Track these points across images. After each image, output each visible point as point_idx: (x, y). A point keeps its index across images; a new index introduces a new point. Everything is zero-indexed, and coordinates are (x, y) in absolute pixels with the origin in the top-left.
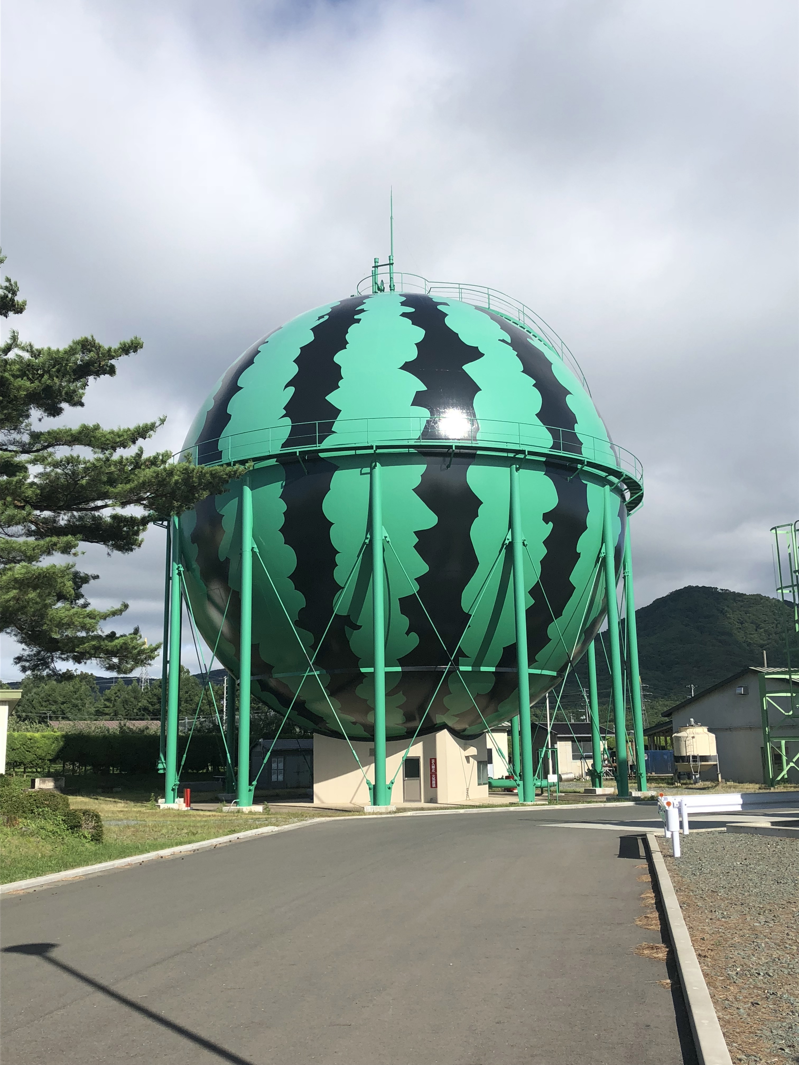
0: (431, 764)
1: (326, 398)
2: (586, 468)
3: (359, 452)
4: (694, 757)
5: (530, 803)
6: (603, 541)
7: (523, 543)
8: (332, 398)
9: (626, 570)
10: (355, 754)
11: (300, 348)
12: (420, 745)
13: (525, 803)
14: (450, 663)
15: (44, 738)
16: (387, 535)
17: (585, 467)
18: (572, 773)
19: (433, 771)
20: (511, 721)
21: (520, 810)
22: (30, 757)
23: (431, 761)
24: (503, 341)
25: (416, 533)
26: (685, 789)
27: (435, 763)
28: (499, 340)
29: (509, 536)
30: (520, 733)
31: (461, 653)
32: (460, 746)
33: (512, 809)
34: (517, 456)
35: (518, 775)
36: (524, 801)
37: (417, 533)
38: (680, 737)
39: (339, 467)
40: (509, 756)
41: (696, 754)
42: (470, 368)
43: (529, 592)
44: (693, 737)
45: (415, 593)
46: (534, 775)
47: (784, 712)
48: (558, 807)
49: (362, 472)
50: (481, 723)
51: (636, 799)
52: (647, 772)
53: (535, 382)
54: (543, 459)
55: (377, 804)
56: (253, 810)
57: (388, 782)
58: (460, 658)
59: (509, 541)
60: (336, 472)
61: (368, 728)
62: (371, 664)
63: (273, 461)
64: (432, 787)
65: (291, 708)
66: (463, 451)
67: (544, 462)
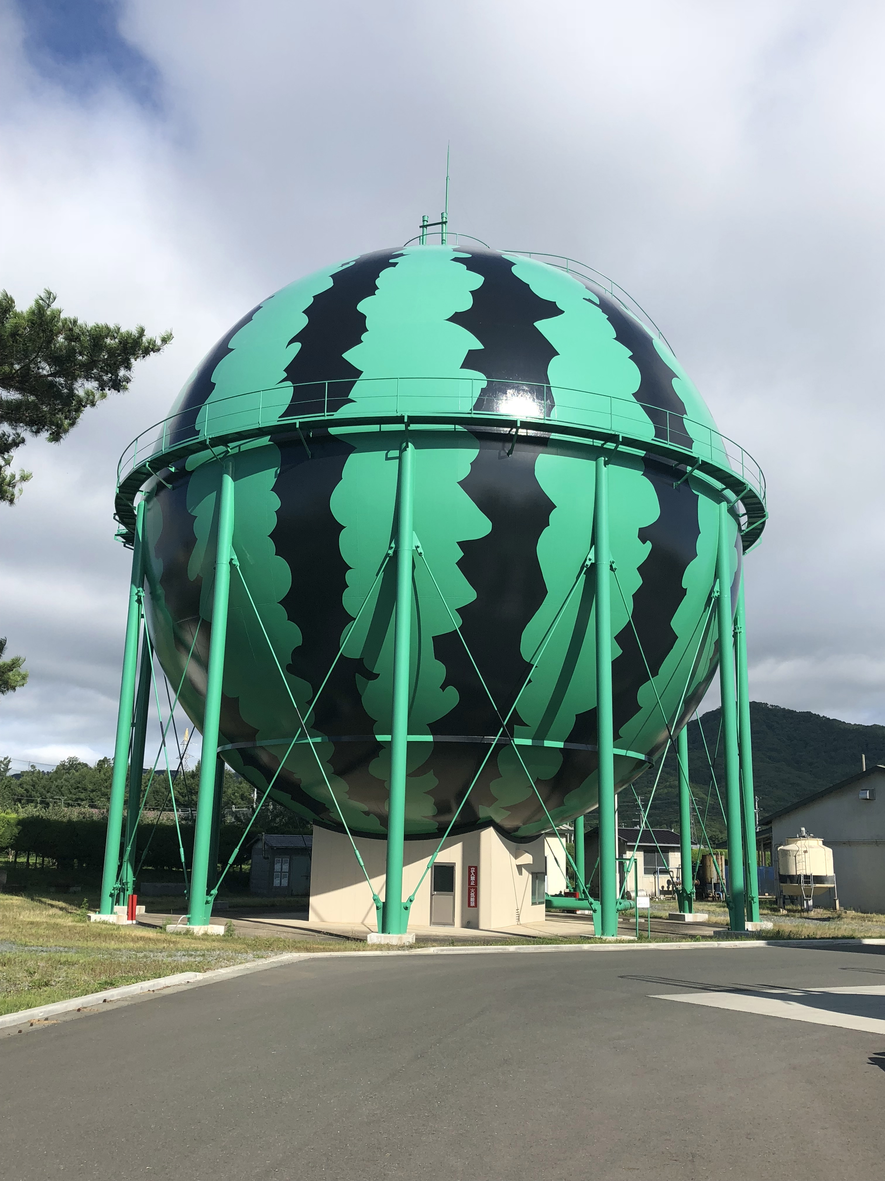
0: (470, 873)
1: (343, 356)
2: (697, 473)
3: (386, 428)
4: (807, 877)
5: (610, 938)
6: (717, 574)
7: (611, 566)
8: (351, 356)
9: (738, 625)
10: (359, 856)
11: (314, 296)
12: (458, 847)
13: (604, 938)
14: (502, 729)
16: (419, 544)
17: (696, 471)
18: (643, 890)
19: (473, 883)
21: (597, 949)
23: (470, 870)
24: (589, 300)
25: (460, 544)
26: (797, 918)
27: (476, 873)
28: (584, 299)
29: (591, 556)
31: (516, 719)
32: (510, 853)
33: (586, 947)
34: (606, 446)
36: (603, 934)
37: (462, 545)
38: (789, 851)
39: (355, 448)
40: (567, 867)
41: (808, 874)
42: (543, 326)
43: (615, 638)
44: (806, 852)
45: (456, 630)
48: (653, 946)
49: (389, 456)
50: (539, 820)
51: (758, 935)
52: (760, 893)
53: (631, 354)
54: (642, 453)
55: (388, 930)
56: (210, 932)
57: (405, 899)
58: (515, 726)
59: (591, 562)
60: (351, 455)
61: (385, 820)
62: (389, 729)
63: (265, 441)
64: (469, 906)
65: (272, 787)
66: (531, 433)
67: (643, 458)
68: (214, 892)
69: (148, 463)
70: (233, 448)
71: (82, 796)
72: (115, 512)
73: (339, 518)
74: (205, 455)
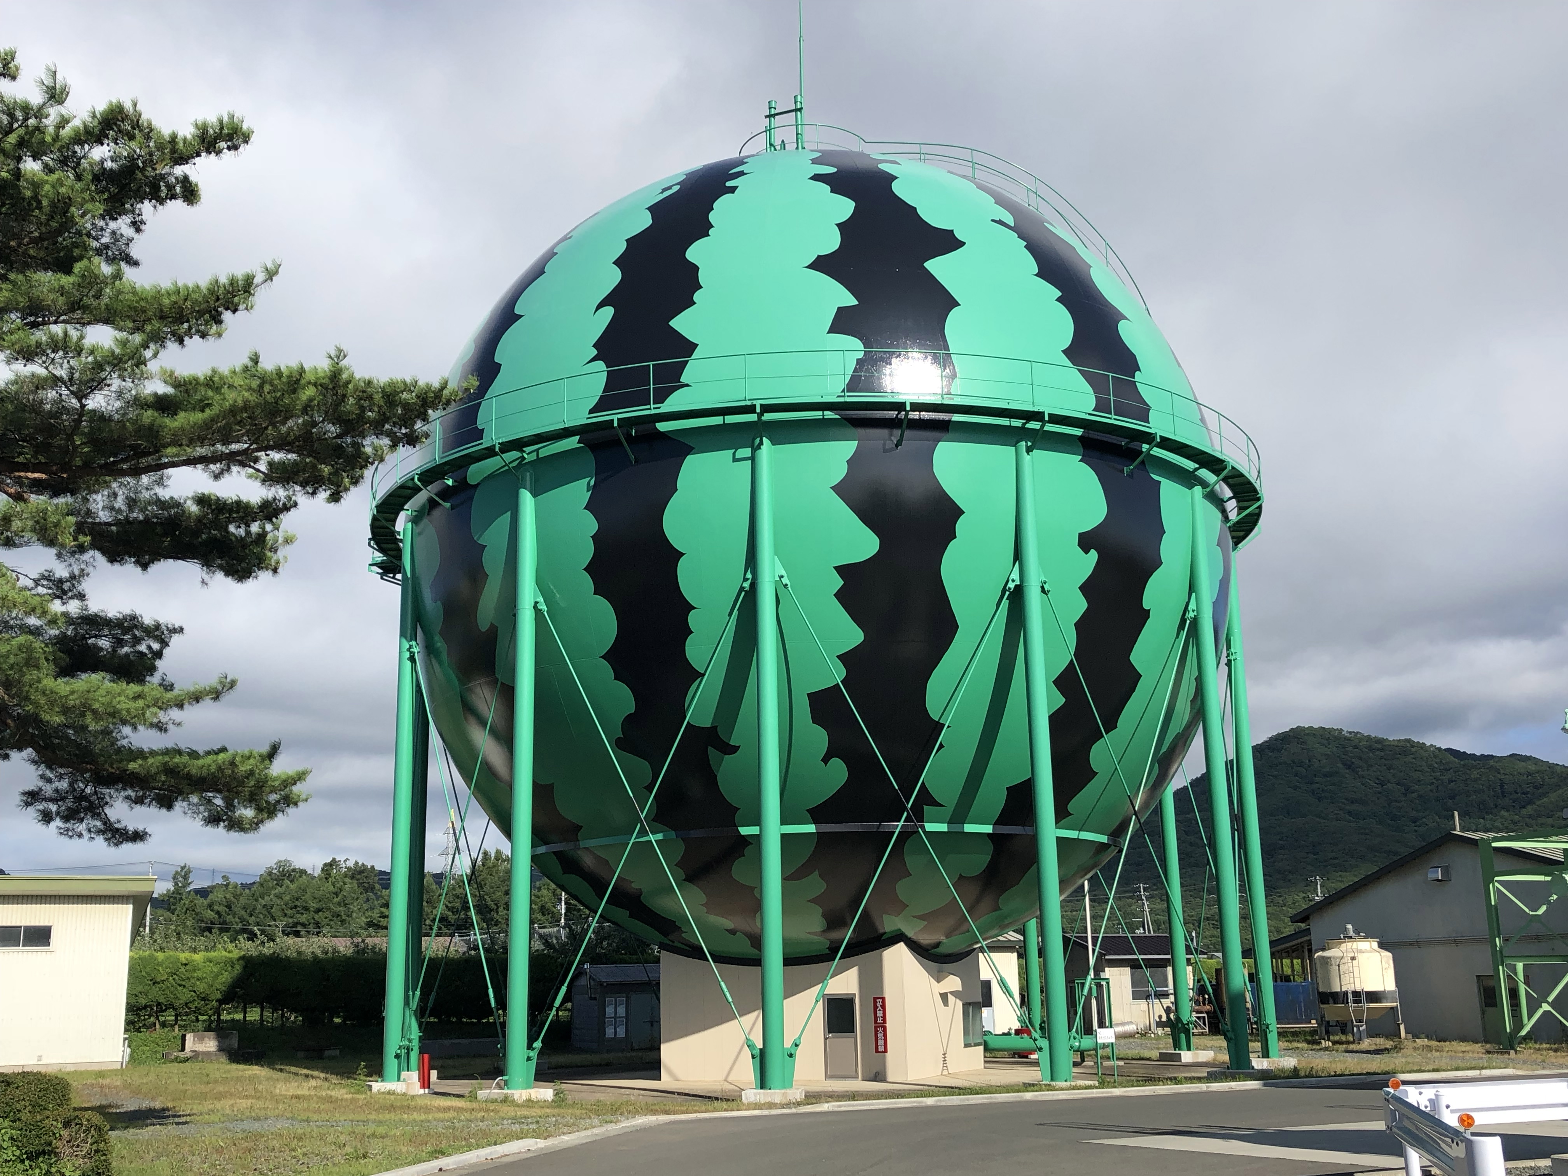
0: (876, 1007)
1: (670, 323)
2: (1157, 452)
3: (731, 419)
4: (1356, 994)
5: (1063, 1084)
6: (1192, 588)
7: (1042, 587)
8: (681, 323)
9: (1233, 650)
10: (725, 990)
11: (627, 240)
12: (853, 973)
13: (1053, 1083)
14: (905, 814)
15: (210, 962)
16: (784, 573)
17: (1155, 449)
18: (1131, 1022)
19: (880, 1021)
20: (1022, 931)
21: (1045, 1098)
22: (185, 995)
23: (875, 1003)
24: (1000, 222)
25: (839, 569)
26: (1343, 1052)
27: (883, 1007)
28: (993, 221)
29: (1015, 575)
30: (1041, 952)
31: (926, 798)
32: (930, 975)
33: (1028, 1096)
34: (1028, 426)
35: (1037, 1027)
36: (1051, 1079)
37: (841, 570)
38: (1329, 958)
39: (693, 448)
40: (1021, 994)
41: (1358, 989)
42: (936, 266)
43: (1054, 682)
44: (1353, 958)
45: (838, 684)
46: (1070, 1030)
47: (1527, 910)
48: (1118, 1092)
49: (737, 457)
50: (968, 931)
51: (1264, 1076)
52: (1279, 1020)
53: (1060, 294)
54: (1078, 432)
55: (768, 1085)
56: (533, 1097)
57: (788, 1044)
58: (925, 807)
59: (1014, 584)
60: (688, 457)
61: (757, 941)
62: (757, 819)
63: (572, 442)
64: (877, 1051)
65: (606, 902)
66: (925, 415)
67: (1080, 438)
68: (538, 1044)
69: (416, 477)
70: (529, 454)
71: (303, 918)
72: (370, 536)
73: (676, 543)
74: (492, 464)
